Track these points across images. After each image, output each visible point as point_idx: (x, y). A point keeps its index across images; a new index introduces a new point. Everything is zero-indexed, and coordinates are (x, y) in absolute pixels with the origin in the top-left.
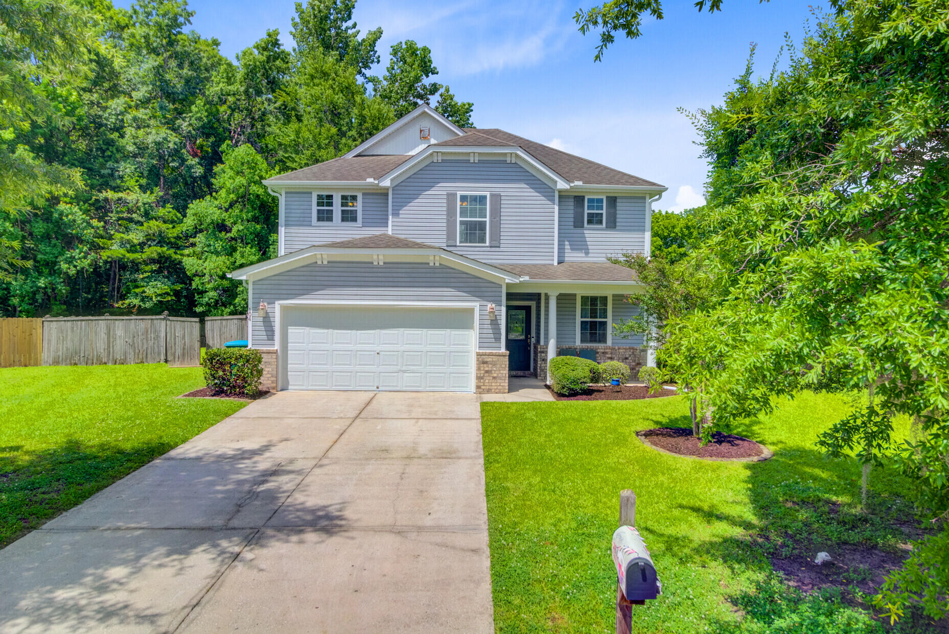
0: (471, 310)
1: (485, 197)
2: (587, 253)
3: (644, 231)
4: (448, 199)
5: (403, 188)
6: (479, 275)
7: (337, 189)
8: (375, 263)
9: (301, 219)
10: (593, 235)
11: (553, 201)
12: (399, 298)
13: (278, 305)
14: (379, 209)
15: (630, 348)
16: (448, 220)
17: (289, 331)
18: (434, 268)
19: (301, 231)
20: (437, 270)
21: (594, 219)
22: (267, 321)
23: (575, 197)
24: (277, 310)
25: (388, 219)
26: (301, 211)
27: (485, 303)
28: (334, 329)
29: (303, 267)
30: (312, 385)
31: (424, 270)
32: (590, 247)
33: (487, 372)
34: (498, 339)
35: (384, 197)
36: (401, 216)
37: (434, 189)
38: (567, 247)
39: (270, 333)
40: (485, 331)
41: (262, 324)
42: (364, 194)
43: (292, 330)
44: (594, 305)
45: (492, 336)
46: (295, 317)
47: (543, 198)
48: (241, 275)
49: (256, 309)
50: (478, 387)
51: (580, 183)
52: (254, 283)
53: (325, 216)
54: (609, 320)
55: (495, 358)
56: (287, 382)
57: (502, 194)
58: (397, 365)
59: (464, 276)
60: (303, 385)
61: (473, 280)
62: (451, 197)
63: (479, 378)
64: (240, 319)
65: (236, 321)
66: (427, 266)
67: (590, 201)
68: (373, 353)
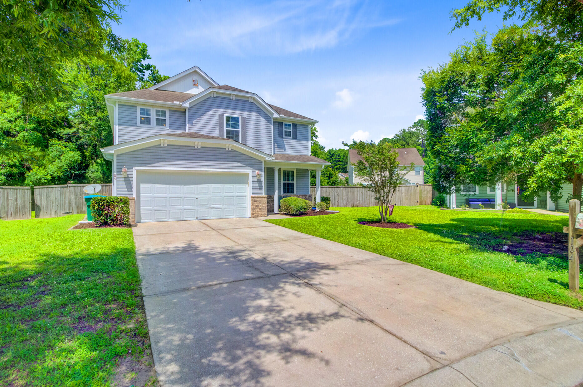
0: (247, 175)
1: (238, 118)
2: (285, 150)
3: (308, 141)
4: (219, 118)
5: (195, 109)
6: (251, 156)
7: (153, 106)
8: (196, 147)
9: (129, 122)
10: (287, 141)
11: (271, 123)
12: (210, 167)
13: (134, 171)
14: (179, 120)
15: (304, 195)
16: (220, 129)
17: (141, 186)
18: (228, 151)
19: (129, 129)
20: (230, 152)
21: (288, 134)
22: (128, 180)
23: (279, 122)
24: (134, 173)
25: (186, 126)
26: (129, 117)
27: (254, 170)
28: (170, 185)
29: (132, 152)
30: (157, 219)
31: (223, 152)
32: (286, 147)
33: (257, 206)
34: (261, 189)
35: (184, 114)
36: (194, 124)
37: (211, 111)
38: (276, 146)
39: (129, 187)
40: (254, 185)
41: (123, 182)
42: (170, 111)
43: (142, 186)
44: (288, 175)
45: (258, 187)
46: (145, 178)
47: (266, 121)
48: (110, 150)
49: (119, 172)
50: (252, 214)
51: (283, 116)
52: (118, 156)
53: (146, 121)
54: (295, 182)
55: (260, 199)
56: (140, 218)
57: (247, 117)
58: (208, 205)
59: (244, 156)
60: (150, 219)
61: (249, 158)
62: (221, 116)
63: (253, 209)
64: (62, 187)
65: (59, 189)
66: (224, 150)
67: (286, 125)
68: (194, 198)
